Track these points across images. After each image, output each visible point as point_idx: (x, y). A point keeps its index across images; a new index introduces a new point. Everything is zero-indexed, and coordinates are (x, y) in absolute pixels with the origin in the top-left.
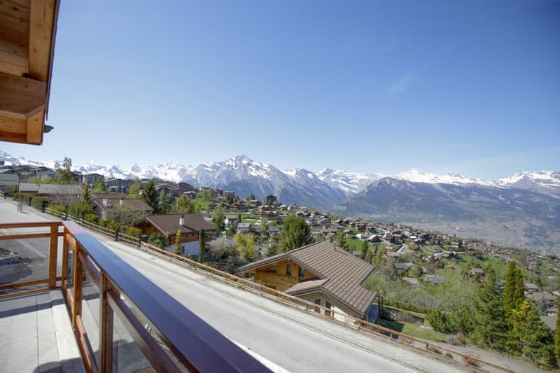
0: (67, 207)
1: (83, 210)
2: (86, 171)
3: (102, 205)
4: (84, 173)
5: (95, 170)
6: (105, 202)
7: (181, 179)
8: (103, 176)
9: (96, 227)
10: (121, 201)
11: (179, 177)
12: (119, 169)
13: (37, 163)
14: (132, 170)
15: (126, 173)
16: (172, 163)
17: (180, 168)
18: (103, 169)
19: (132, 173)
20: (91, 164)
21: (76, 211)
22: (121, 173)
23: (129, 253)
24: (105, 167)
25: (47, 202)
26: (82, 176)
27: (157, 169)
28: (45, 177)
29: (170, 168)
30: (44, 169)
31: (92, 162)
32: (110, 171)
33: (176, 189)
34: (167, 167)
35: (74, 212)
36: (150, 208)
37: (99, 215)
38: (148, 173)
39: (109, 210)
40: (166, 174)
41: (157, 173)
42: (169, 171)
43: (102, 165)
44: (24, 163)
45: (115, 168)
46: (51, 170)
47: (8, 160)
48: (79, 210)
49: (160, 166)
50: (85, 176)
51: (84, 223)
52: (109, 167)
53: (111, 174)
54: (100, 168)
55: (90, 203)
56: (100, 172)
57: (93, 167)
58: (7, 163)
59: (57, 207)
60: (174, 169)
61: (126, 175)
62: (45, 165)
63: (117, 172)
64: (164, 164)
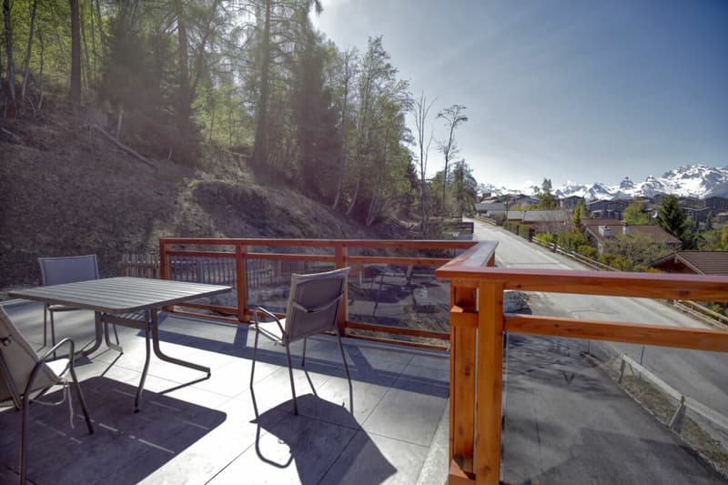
0: (555, 236)
1: (575, 240)
2: (562, 194)
3: (598, 234)
4: (560, 197)
5: (573, 191)
6: (601, 230)
7: (709, 192)
8: (583, 198)
9: (593, 263)
10: (624, 228)
11: (704, 189)
12: (603, 186)
13: (515, 191)
14: (621, 187)
15: (613, 192)
16: (689, 168)
17: (708, 172)
18: (582, 190)
19: (621, 190)
20: (568, 184)
21: (568, 242)
22: (605, 192)
23: (654, 310)
24: (584, 187)
25: (534, 230)
26: (559, 200)
27: (661, 180)
28: (524, 204)
29: (686, 177)
30: (523, 196)
31: (569, 183)
32: (591, 190)
33: (699, 208)
34: (680, 176)
35: (565, 242)
36: (675, 240)
37: (596, 246)
38: (646, 188)
39: (607, 241)
40: (678, 187)
41: (661, 186)
42: (685, 180)
43: (581, 185)
44: (505, 193)
45: (596, 186)
46: (529, 197)
47: (493, 192)
48: (570, 240)
49: (669, 174)
50: (563, 200)
51: (577, 256)
52: (589, 187)
53: (592, 195)
54: (578, 189)
55: (583, 231)
56: (580, 194)
57: (570, 188)
58: (493, 195)
59: (545, 236)
60: (694, 176)
61: (611, 195)
62: (523, 193)
63: (599, 192)
64: (675, 172)
